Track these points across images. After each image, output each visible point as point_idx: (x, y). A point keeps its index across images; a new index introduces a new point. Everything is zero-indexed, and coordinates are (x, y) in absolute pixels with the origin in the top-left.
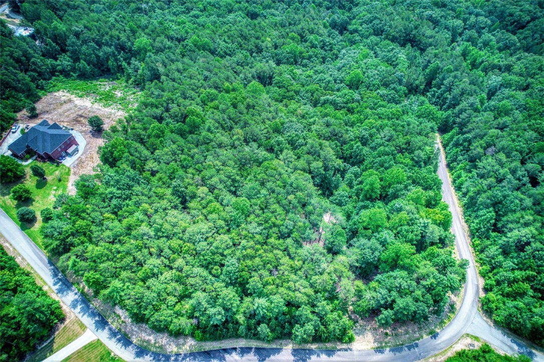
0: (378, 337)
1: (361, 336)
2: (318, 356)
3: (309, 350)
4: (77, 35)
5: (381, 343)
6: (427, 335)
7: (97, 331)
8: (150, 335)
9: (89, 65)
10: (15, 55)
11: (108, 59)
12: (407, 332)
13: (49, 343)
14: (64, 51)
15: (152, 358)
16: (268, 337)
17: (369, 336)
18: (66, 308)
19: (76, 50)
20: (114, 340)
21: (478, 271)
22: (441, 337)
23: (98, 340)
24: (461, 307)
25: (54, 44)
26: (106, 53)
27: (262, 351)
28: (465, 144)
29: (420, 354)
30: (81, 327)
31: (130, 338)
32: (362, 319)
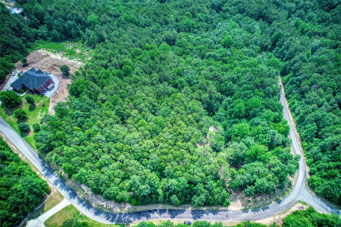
0: (244, 203)
1: (234, 202)
2: (208, 214)
3: (201, 211)
4: (51, 13)
5: (246, 206)
6: (274, 201)
7: (71, 199)
8: (103, 202)
9: (58, 33)
10: (12, 26)
11: (70, 29)
12: (262, 200)
13: (41, 207)
14: (42, 23)
15: (105, 216)
16: (177, 203)
17: (239, 202)
18: (51, 185)
19: (50, 23)
20: (81, 205)
21: (305, 162)
22: (283, 203)
23: (72, 205)
24: (295, 184)
25: (36, 19)
26: (69, 25)
27: (172, 211)
28: (297, 83)
29: (270, 213)
30: (60, 197)
31: (91, 204)
32: (234, 192)
